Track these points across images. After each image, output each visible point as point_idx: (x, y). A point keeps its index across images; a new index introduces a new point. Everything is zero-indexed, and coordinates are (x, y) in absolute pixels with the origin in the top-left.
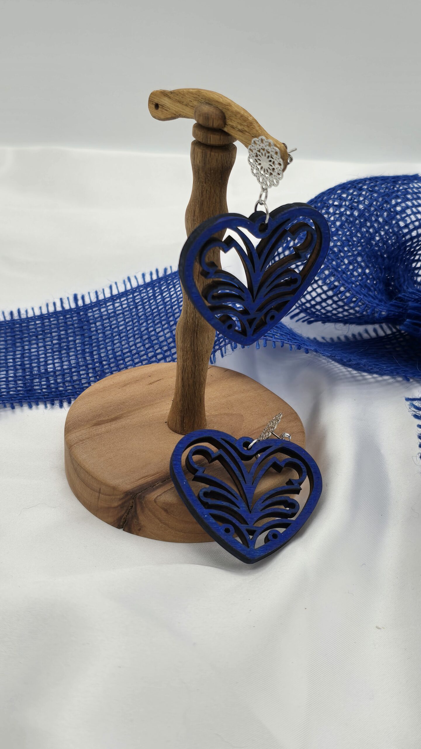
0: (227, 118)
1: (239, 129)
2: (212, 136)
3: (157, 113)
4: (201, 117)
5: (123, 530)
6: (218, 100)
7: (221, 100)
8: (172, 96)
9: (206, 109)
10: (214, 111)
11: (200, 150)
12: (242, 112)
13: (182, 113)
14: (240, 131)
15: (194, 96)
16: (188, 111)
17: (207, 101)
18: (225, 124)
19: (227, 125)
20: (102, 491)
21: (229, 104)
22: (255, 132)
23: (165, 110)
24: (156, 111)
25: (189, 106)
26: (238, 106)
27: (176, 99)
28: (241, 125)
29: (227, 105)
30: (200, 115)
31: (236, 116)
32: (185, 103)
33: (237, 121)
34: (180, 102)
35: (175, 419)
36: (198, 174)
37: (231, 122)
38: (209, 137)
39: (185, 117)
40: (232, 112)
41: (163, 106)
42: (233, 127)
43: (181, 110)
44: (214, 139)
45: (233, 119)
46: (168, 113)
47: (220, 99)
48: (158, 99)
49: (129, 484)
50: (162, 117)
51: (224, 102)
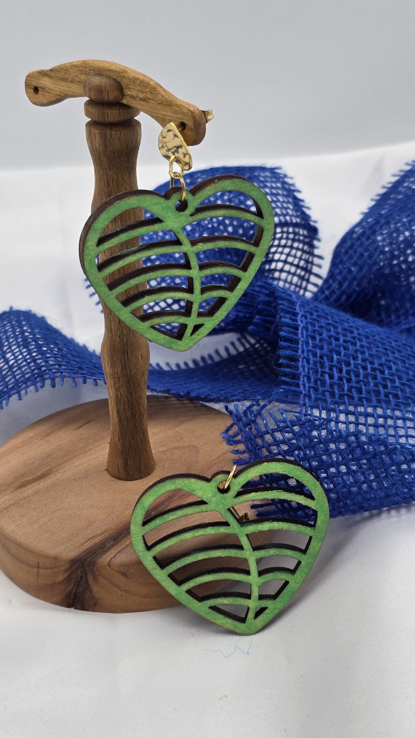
0: (124, 87)
1: (141, 97)
2: (109, 111)
3: (38, 98)
4: (93, 91)
5: (75, 608)
6: (110, 68)
7: (113, 68)
8: (52, 74)
9: (96, 80)
10: (108, 81)
11: (97, 131)
12: (141, 78)
14: (141, 99)
15: (79, 69)
16: (75, 88)
17: (97, 72)
18: (123, 95)
19: (125, 96)
20: (41, 565)
21: (124, 70)
22: (161, 97)
23: (47, 92)
24: (37, 96)
25: (76, 82)
26: (134, 71)
27: (58, 77)
28: (142, 92)
29: (122, 72)
30: (90, 89)
31: (134, 82)
32: (70, 80)
33: (137, 89)
34: (63, 79)
36: (100, 160)
37: (130, 91)
38: (106, 113)
39: (73, 96)
40: (129, 79)
41: (43, 88)
42: (132, 97)
43: (67, 89)
44: (113, 115)
45: (132, 87)
46: (51, 95)
48: (36, 81)
49: (73, 551)
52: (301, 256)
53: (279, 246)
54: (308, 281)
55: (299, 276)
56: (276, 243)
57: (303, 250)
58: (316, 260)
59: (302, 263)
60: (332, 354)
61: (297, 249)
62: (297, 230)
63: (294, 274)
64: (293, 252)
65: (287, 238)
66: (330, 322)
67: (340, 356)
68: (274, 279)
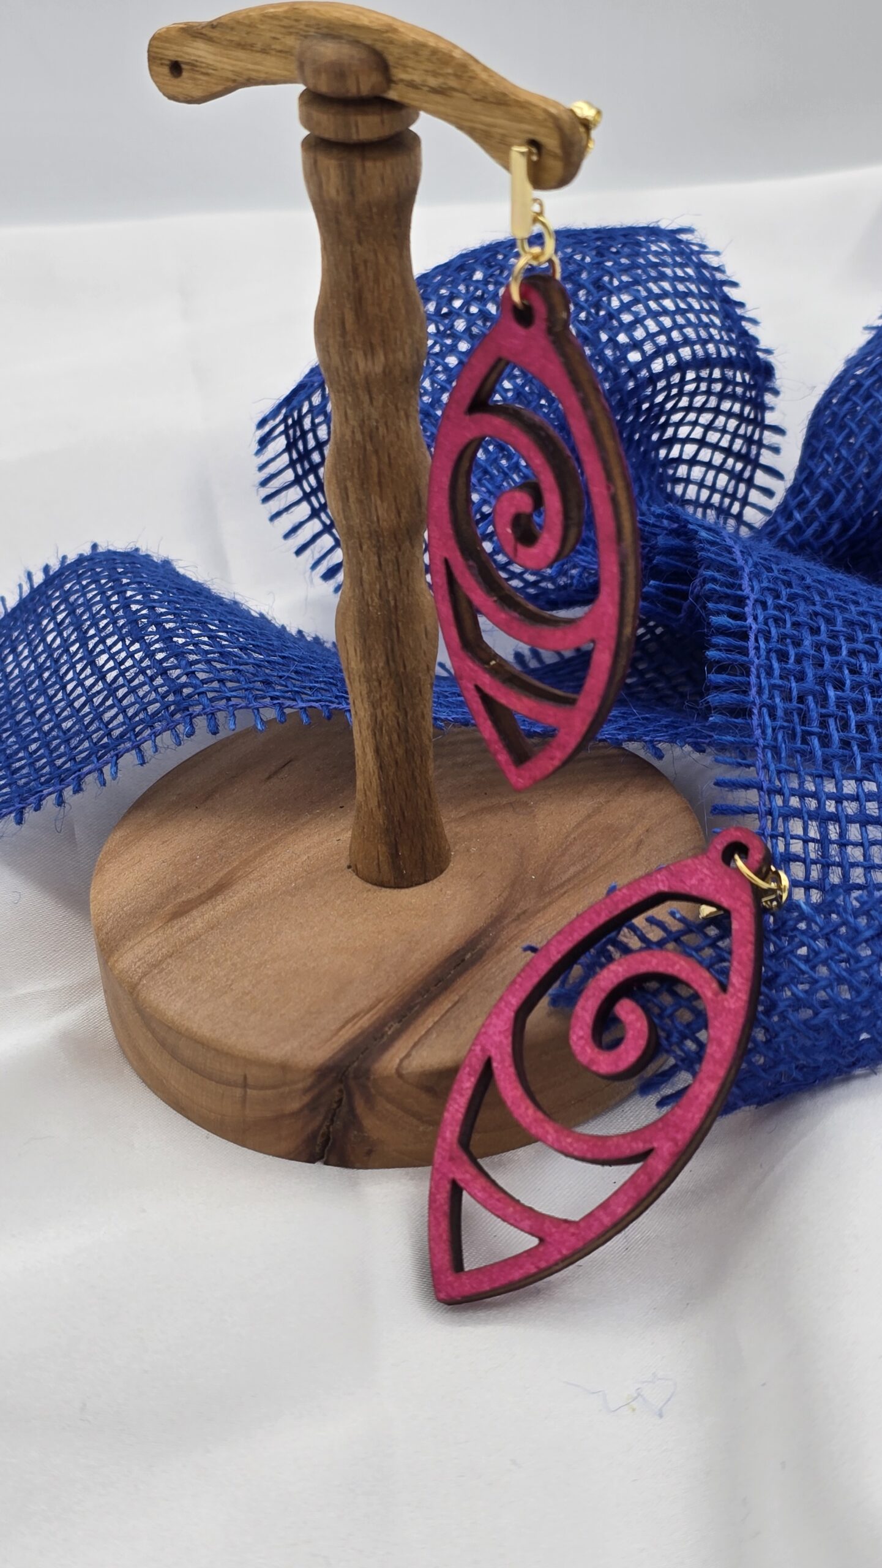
0: (390, 64)
1: (432, 85)
2: (359, 117)
6: (358, 23)
7: (365, 21)
8: (215, 34)
9: (328, 51)
10: (354, 52)
11: (332, 162)
12: (432, 42)
13: (254, 75)
14: (432, 90)
15: (282, 24)
16: (270, 64)
17: (325, 31)
18: (389, 78)
19: (394, 79)
21: (390, 25)
23: (203, 73)
24: (176, 81)
25: (273, 52)
26: (413, 28)
27: (232, 41)
28: (435, 74)
29: (387, 32)
31: (416, 53)
32: (259, 46)
33: (425, 68)
34: (241, 46)
35: (374, 853)
37: (405, 72)
38: (352, 123)
39: (265, 82)
40: (404, 46)
41: (194, 65)
42: (409, 85)
43: (250, 66)
44: (368, 125)
45: (410, 63)
46: (213, 81)
47: (361, 17)
48: (176, 48)
50: (197, 93)
51: (375, 26)
52: (738, 427)
53: (689, 409)
54: (750, 483)
55: (731, 473)
56: (684, 402)
57: (740, 417)
58: (769, 437)
59: (738, 444)
60: (824, 688)
61: (729, 414)
62: (729, 373)
63: (720, 469)
64: (721, 421)
65: (709, 393)
66: (818, 608)
67: (843, 691)
68: (676, 480)
